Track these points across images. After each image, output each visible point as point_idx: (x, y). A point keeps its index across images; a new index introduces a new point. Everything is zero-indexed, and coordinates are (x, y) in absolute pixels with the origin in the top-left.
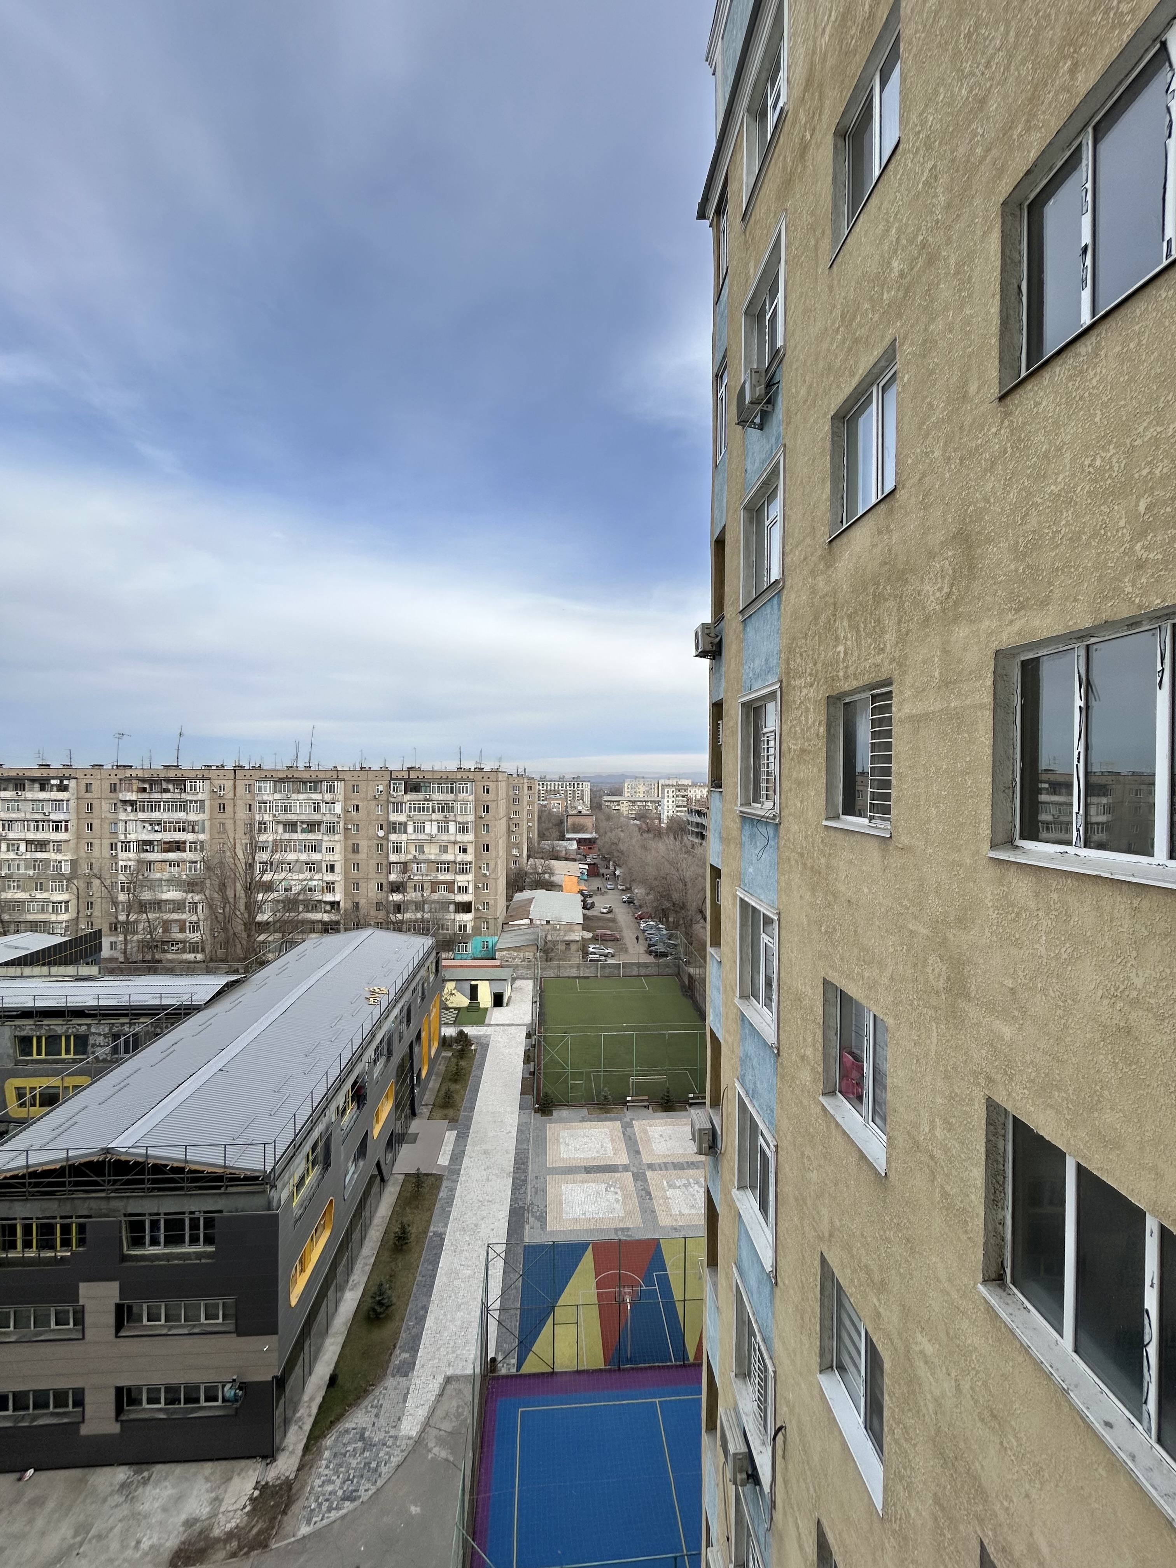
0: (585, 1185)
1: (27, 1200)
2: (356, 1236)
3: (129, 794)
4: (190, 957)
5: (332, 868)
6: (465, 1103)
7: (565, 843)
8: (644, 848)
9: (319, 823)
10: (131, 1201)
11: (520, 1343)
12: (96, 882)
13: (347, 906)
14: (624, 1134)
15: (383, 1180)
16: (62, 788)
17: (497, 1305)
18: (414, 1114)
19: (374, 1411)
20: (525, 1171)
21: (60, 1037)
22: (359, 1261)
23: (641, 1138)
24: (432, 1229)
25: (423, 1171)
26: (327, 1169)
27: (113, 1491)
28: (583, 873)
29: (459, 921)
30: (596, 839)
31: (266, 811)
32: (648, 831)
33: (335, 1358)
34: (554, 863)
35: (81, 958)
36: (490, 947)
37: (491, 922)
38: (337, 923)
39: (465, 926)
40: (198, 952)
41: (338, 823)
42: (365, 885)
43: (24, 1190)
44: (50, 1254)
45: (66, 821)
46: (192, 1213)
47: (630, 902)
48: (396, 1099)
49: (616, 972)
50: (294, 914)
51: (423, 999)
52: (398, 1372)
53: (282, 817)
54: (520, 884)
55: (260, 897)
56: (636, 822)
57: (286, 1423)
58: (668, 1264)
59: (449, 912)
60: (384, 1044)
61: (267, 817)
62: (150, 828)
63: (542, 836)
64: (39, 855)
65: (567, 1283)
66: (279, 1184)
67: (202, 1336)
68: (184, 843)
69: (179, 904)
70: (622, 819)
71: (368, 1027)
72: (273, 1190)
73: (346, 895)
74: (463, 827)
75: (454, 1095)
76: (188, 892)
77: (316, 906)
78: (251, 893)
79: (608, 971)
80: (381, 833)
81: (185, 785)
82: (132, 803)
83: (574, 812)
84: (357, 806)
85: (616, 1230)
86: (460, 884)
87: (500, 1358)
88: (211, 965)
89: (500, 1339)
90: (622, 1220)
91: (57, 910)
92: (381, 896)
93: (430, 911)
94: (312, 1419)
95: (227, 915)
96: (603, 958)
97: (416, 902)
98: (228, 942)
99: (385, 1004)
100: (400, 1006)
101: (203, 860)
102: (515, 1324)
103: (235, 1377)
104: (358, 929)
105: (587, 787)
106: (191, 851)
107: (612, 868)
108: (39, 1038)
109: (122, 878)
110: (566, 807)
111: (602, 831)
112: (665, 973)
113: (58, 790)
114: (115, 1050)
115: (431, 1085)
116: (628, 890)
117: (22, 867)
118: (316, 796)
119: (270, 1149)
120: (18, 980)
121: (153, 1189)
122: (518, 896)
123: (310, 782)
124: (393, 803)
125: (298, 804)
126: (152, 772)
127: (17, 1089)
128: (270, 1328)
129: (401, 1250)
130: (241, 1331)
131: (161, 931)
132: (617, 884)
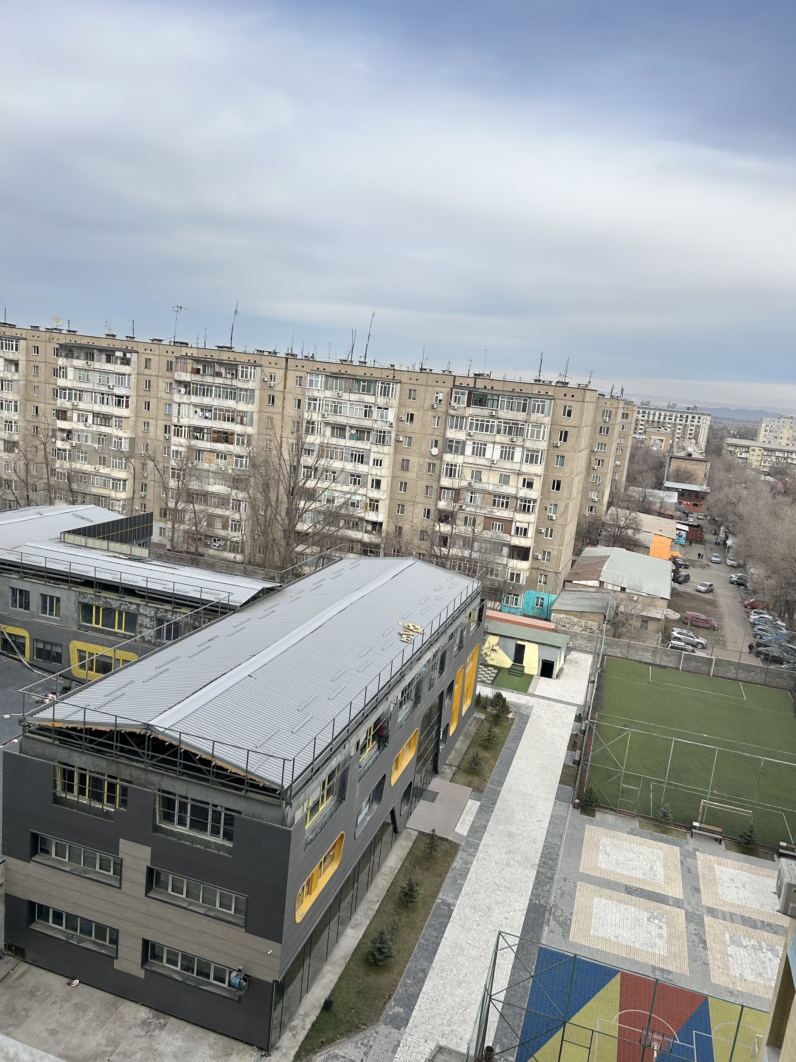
0: (623, 906)
1: (82, 752)
2: (363, 877)
3: (184, 374)
4: (231, 556)
5: (377, 484)
6: (494, 775)
7: (662, 494)
8: (775, 515)
9: (369, 431)
10: (165, 779)
11: (522, 1044)
12: (150, 464)
13: (389, 530)
14: (682, 863)
15: (395, 830)
16: (126, 362)
17: (502, 997)
18: (435, 771)
19: (364, 1049)
20: (552, 868)
21: (115, 611)
22: (363, 903)
23: (704, 875)
24: (440, 895)
25: (438, 833)
26: (341, 802)
27: (136, 1024)
28: (680, 536)
29: (512, 568)
30: (706, 493)
31: (315, 409)
32: (786, 493)
33: (332, 986)
34: (643, 517)
35: (135, 538)
36: (545, 604)
37: (551, 576)
38: (377, 546)
39: (518, 575)
40: (238, 553)
41: (389, 432)
42: (410, 508)
43: (81, 743)
44: (99, 806)
45: (127, 397)
46: (216, 806)
47: (740, 584)
48: (419, 750)
49: (705, 668)
50: (333, 529)
51: (460, 648)
52: (390, 1022)
53: (332, 419)
54: (594, 537)
55: (302, 504)
56: (769, 478)
57: (282, 1027)
58: (714, 1028)
59: (501, 555)
60: (413, 688)
61: (316, 417)
62: (201, 414)
63: (632, 480)
64: (104, 429)
65: (585, 1003)
66: (295, 803)
67: (216, 921)
68: (232, 434)
69: (223, 499)
70: (749, 472)
71: (397, 665)
72: (288, 807)
73: (389, 516)
74: (532, 456)
75: (483, 763)
76: (232, 488)
77: (357, 524)
78: (294, 498)
79: (693, 664)
80: (435, 451)
81: (236, 370)
82: (186, 384)
83: (682, 454)
84: (412, 415)
85: (654, 968)
86: (518, 525)
87: (497, 1050)
88: (250, 568)
89: (500, 1032)
90: (663, 959)
91: (116, 487)
92: (427, 523)
93: (479, 551)
94: (305, 1033)
95: (268, 519)
96: (691, 648)
97: (464, 538)
98: (267, 546)
99: (418, 645)
100: (434, 650)
101: (249, 456)
102: (519, 1023)
103: (241, 968)
104: (398, 556)
105: (705, 423)
106: (238, 444)
107: (722, 535)
108: (98, 608)
109: (173, 463)
110: (672, 446)
111: (716, 484)
112: (775, 685)
113: (122, 363)
114: (159, 634)
115: (457, 745)
116: (740, 567)
117: (90, 439)
118: (369, 399)
119: (289, 765)
120: (83, 550)
121: (184, 774)
122: (589, 551)
123: (364, 381)
124: (453, 416)
125: (349, 406)
126: (206, 352)
127: (79, 651)
128: (276, 936)
129: (406, 906)
130: (249, 928)
131: (205, 524)
132: (725, 558)
